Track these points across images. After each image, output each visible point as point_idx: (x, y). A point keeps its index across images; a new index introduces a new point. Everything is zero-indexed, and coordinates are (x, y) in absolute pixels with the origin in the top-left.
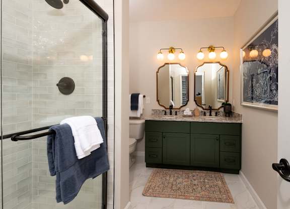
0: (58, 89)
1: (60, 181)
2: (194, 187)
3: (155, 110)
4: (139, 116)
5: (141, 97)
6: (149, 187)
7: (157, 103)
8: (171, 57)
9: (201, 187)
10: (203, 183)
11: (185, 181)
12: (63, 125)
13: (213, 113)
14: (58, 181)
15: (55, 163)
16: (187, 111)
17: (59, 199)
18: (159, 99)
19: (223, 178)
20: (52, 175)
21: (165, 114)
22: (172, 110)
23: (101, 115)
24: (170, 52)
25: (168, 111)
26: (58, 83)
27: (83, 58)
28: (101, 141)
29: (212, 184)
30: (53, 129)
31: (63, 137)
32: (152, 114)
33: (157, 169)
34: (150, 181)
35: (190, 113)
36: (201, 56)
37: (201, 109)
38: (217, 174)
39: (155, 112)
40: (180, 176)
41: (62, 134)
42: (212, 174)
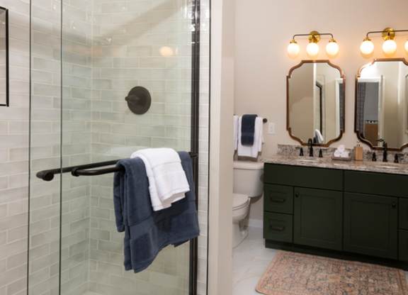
0: (127, 105)
1: (130, 238)
2: (348, 289)
3: (283, 146)
4: (255, 155)
5: (258, 121)
6: (267, 281)
7: (287, 132)
8: (313, 50)
9: (359, 291)
10: (364, 284)
11: (331, 278)
12: (134, 160)
13: (391, 157)
14: (127, 240)
15: (124, 214)
16: (341, 151)
17: (128, 265)
18: (290, 126)
19: (405, 280)
20: (120, 231)
21: (302, 154)
22: (314, 148)
23: (188, 149)
24: (310, 40)
25: (306, 148)
26: (127, 95)
27: (166, 51)
28: (186, 188)
29: (380, 288)
30: (122, 163)
31: (134, 177)
32: (279, 153)
33: (284, 252)
34: (270, 271)
35: (345, 155)
36: (367, 47)
37: (366, 148)
38: (394, 272)
39: (284, 149)
40: (323, 268)
41: (133, 172)
42: (384, 270)
